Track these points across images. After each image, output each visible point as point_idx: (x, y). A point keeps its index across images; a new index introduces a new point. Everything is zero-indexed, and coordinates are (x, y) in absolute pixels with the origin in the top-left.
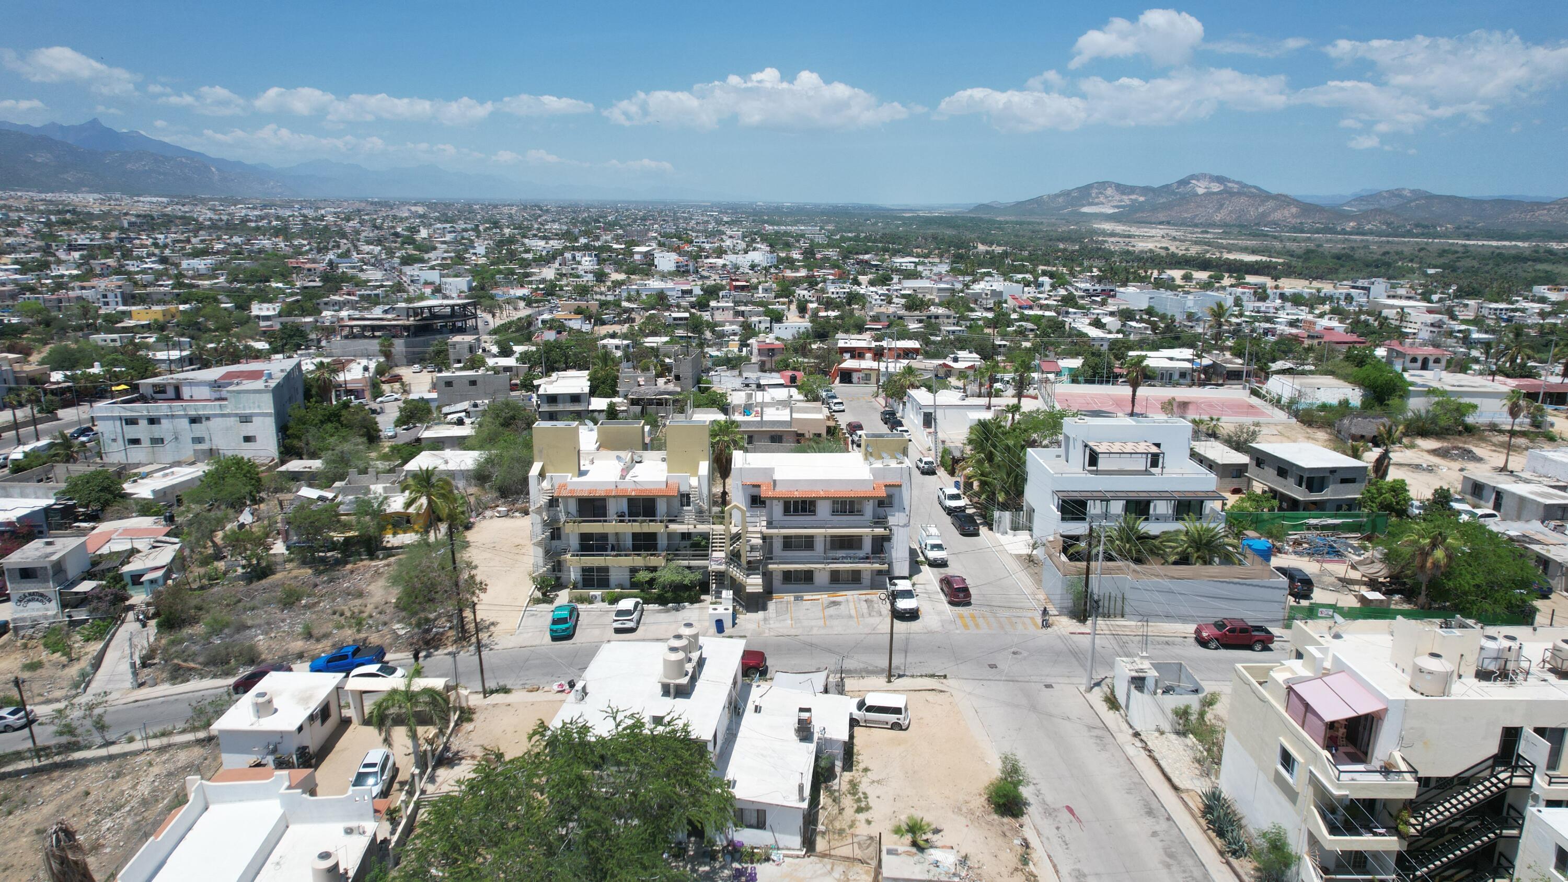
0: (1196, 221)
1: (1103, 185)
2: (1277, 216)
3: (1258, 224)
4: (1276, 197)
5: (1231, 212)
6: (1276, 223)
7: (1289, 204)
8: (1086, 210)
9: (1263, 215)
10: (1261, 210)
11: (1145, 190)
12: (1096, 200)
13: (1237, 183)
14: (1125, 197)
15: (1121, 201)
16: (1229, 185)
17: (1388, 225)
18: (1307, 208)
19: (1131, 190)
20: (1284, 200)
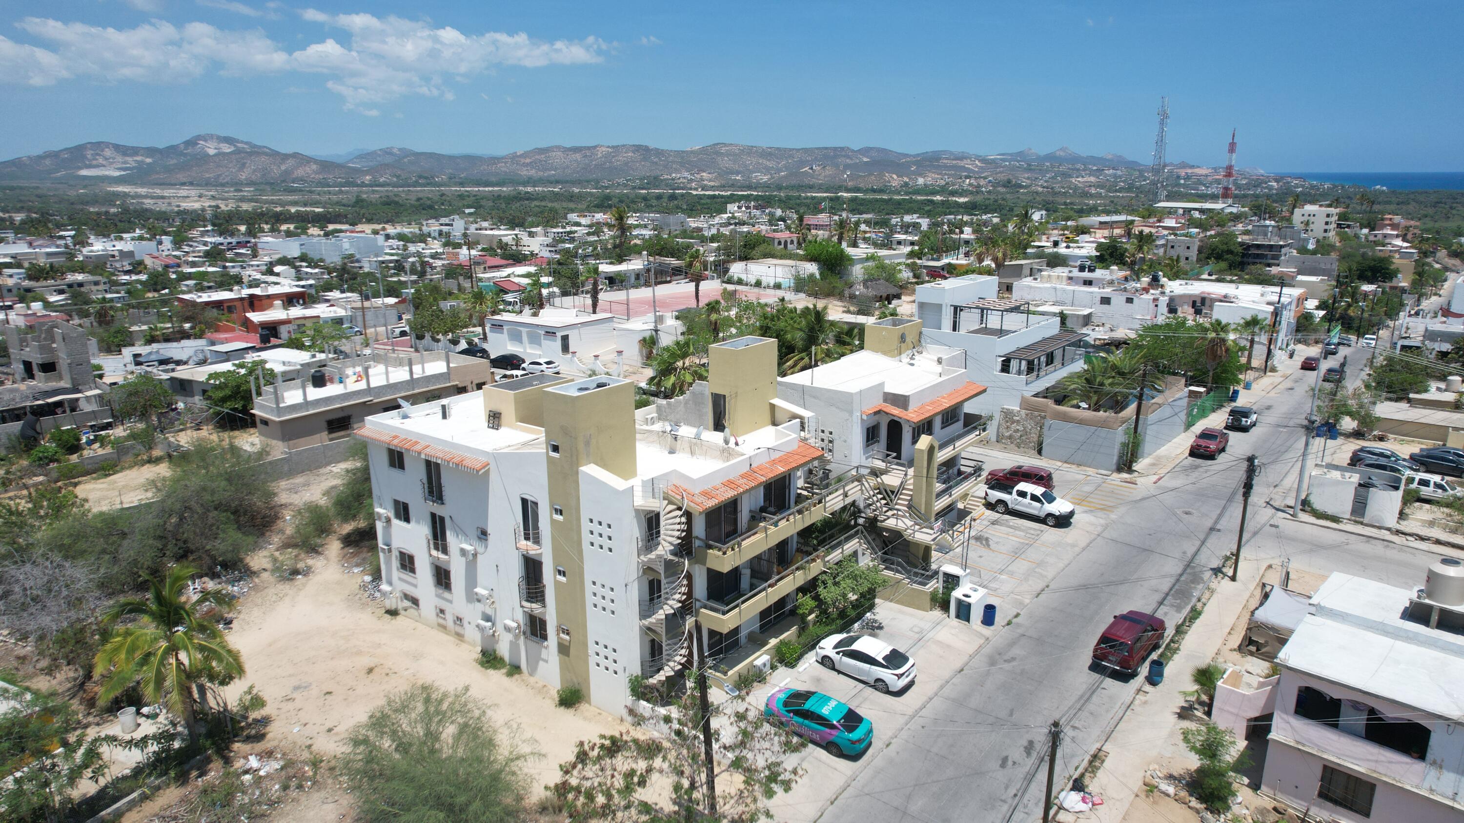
0: (221, 180)
1: (99, 146)
2: (300, 172)
3: (284, 181)
4: (295, 155)
5: (254, 171)
6: (301, 180)
7: (308, 162)
8: (84, 172)
9: (286, 172)
10: (283, 168)
11: (151, 151)
12: (94, 162)
13: (246, 143)
14: (129, 159)
15: (126, 163)
16: (239, 145)
17: (398, 177)
18: (326, 165)
19: (134, 151)
20: (303, 159)
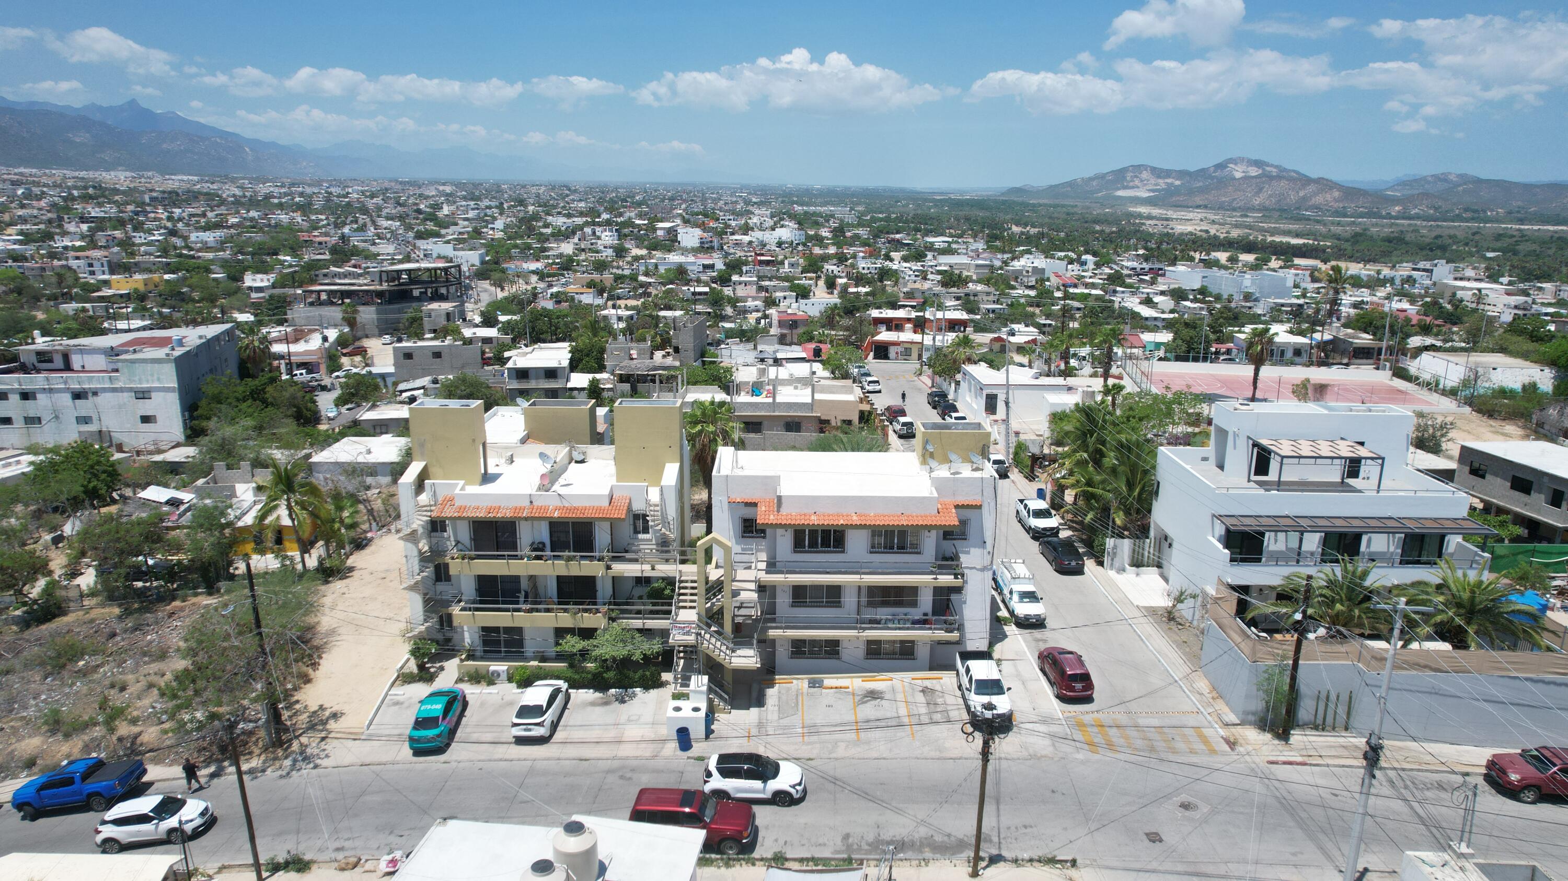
0: (1235, 204)
1: (1138, 168)
2: (1319, 200)
3: (1298, 208)
4: (1318, 181)
5: (1270, 196)
6: (1317, 208)
7: (1331, 188)
8: (1120, 193)
9: (1304, 198)
10: (1302, 194)
11: (1182, 174)
12: (1131, 184)
13: (1276, 167)
14: (1161, 181)
15: (1156, 185)
16: (1268, 169)
17: (1436, 209)
18: (1350, 193)
19: (1167, 173)
20: (1325, 184)
